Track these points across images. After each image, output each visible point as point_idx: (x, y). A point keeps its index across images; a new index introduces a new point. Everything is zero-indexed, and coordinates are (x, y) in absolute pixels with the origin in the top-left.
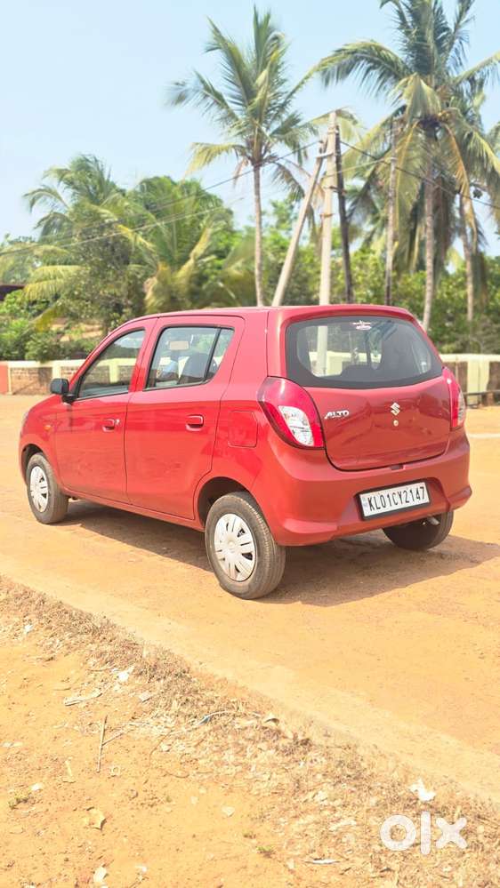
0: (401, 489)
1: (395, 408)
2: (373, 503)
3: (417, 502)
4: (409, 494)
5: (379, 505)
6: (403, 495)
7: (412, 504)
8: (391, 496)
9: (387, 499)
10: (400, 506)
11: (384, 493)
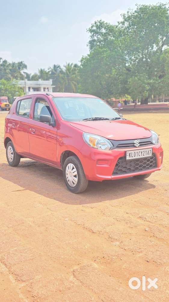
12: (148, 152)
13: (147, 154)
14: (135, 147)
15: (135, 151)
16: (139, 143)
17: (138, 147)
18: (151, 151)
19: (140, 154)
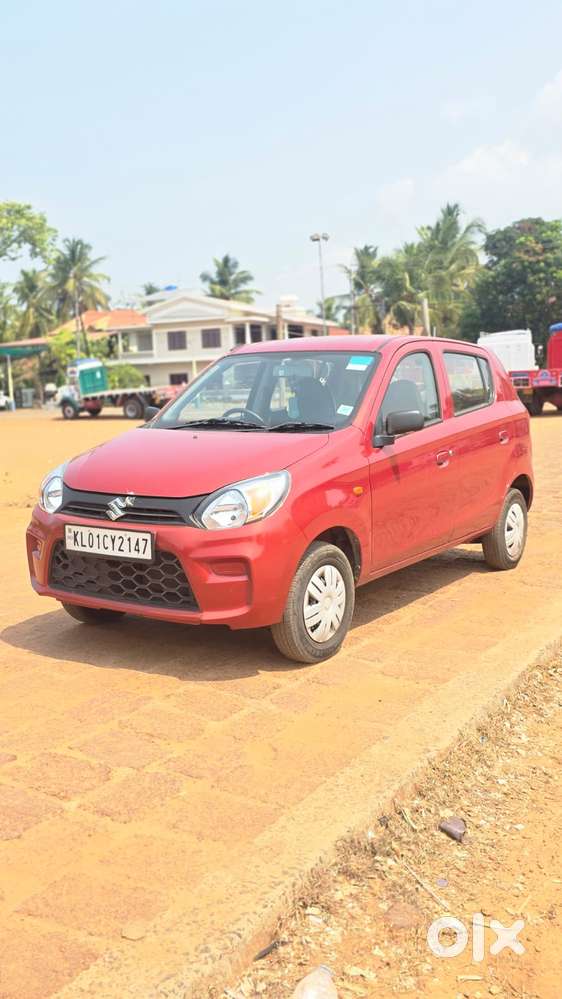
12: (137, 544)
13: (132, 549)
14: (108, 519)
15: (93, 530)
16: (123, 509)
17: (116, 521)
18: (149, 542)
19: (108, 542)
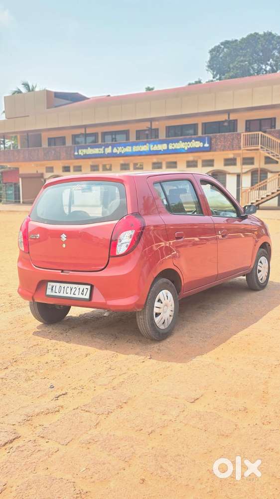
0: (74, 286)
1: (64, 237)
2: (54, 288)
3: (81, 296)
4: (78, 290)
5: (57, 291)
6: (73, 290)
7: (77, 296)
8: (65, 288)
9: (63, 289)
10: (69, 295)
11: (63, 285)
